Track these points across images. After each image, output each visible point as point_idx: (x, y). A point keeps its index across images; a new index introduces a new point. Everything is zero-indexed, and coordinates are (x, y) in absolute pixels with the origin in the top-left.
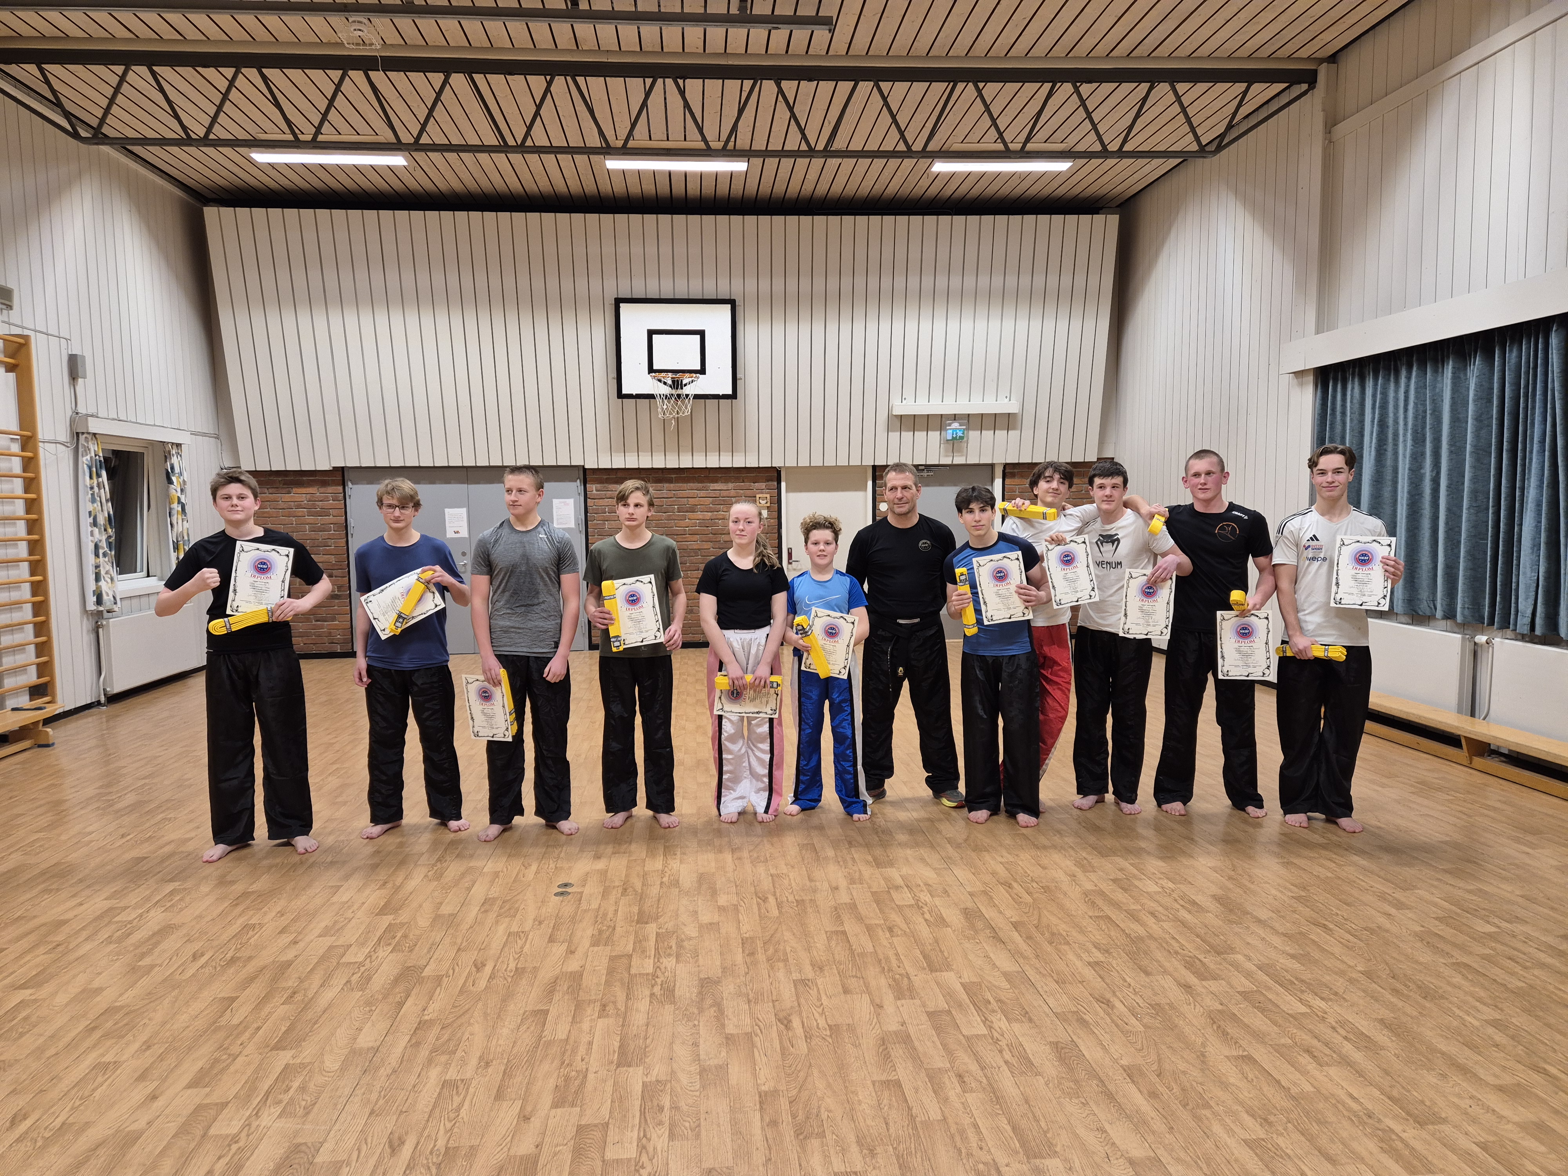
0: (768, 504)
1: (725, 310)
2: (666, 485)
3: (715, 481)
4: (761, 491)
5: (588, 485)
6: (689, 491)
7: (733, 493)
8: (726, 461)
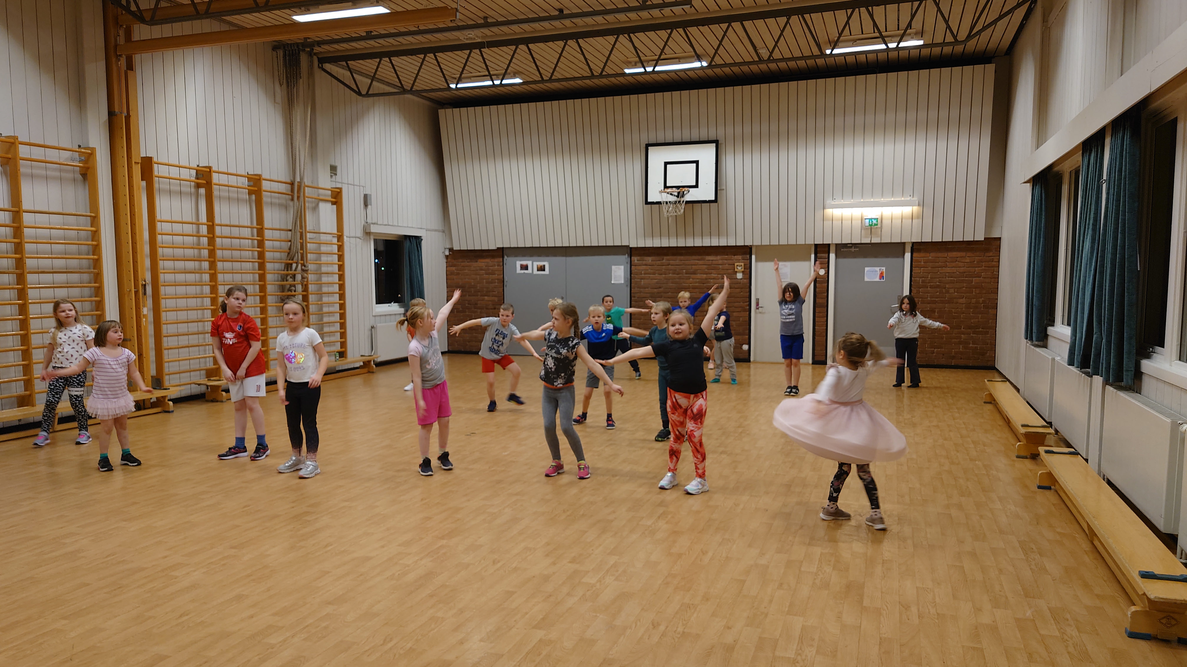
0: (743, 270)
1: (712, 147)
2: (679, 257)
3: (709, 254)
4: (738, 261)
5: (632, 258)
6: (693, 261)
7: (720, 262)
8: (715, 242)
